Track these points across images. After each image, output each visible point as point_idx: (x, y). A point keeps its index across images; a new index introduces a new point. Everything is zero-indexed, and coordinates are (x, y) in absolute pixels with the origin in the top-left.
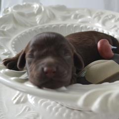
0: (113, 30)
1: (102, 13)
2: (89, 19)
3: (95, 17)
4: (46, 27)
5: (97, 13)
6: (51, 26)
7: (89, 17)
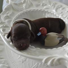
0: (60, 15)
1: (56, 4)
2: (50, 6)
3: (52, 6)
4: (28, 11)
5: (53, 4)
6: (31, 10)
7: (49, 6)
